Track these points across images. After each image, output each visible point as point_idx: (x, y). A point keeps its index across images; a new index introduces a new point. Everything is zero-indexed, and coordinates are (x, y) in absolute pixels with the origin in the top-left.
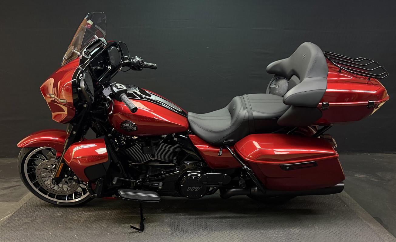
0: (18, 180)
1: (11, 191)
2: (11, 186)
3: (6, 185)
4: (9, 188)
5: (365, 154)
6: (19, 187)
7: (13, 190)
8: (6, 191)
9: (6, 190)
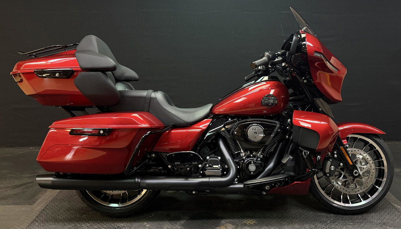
0: (30, 175)
1: (22, 190)
2: (23, 183)
3: (17, 182)
4: (20, 186)
5: (394, 142)
6: (31, 184)
7: (25, 189)
8: (17, 191)
9: (17, 189)
